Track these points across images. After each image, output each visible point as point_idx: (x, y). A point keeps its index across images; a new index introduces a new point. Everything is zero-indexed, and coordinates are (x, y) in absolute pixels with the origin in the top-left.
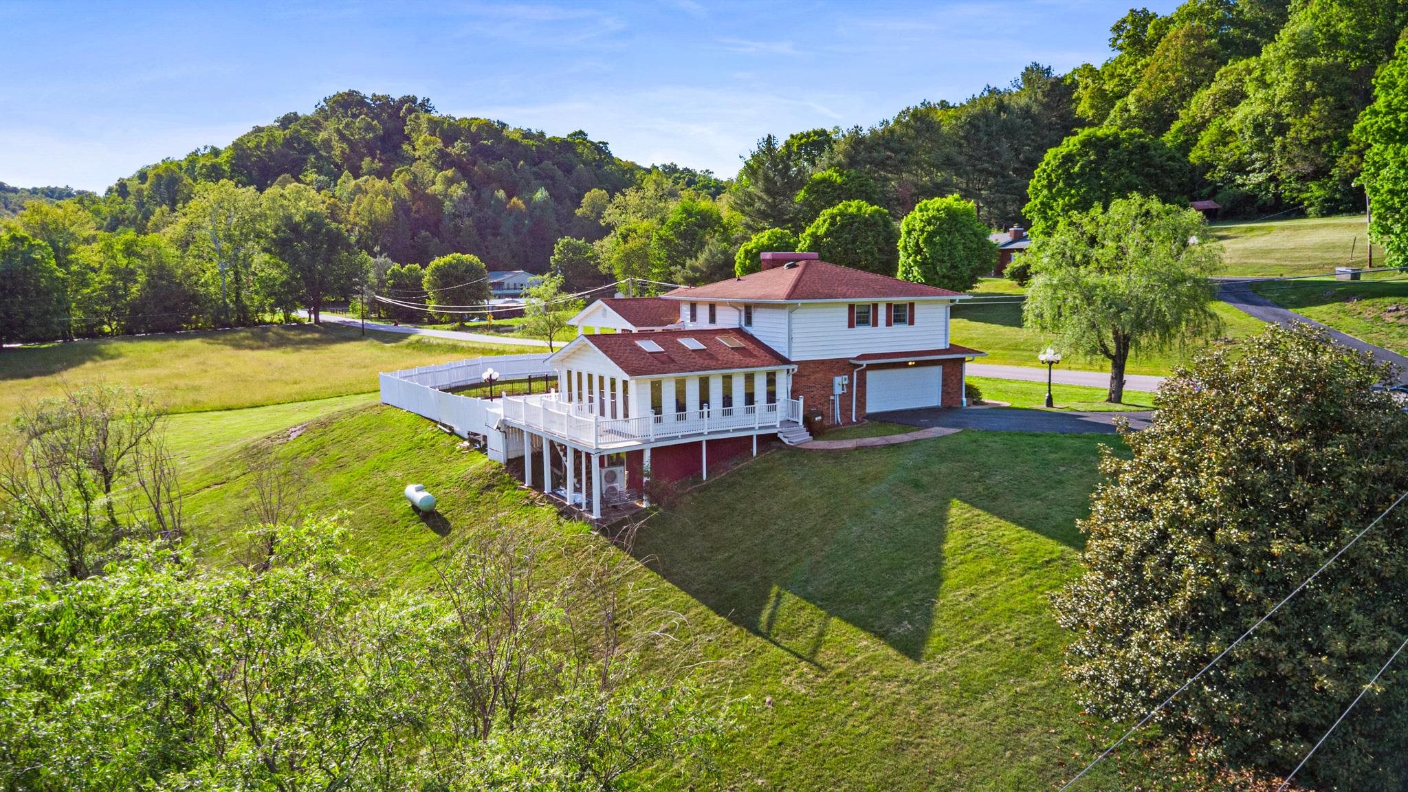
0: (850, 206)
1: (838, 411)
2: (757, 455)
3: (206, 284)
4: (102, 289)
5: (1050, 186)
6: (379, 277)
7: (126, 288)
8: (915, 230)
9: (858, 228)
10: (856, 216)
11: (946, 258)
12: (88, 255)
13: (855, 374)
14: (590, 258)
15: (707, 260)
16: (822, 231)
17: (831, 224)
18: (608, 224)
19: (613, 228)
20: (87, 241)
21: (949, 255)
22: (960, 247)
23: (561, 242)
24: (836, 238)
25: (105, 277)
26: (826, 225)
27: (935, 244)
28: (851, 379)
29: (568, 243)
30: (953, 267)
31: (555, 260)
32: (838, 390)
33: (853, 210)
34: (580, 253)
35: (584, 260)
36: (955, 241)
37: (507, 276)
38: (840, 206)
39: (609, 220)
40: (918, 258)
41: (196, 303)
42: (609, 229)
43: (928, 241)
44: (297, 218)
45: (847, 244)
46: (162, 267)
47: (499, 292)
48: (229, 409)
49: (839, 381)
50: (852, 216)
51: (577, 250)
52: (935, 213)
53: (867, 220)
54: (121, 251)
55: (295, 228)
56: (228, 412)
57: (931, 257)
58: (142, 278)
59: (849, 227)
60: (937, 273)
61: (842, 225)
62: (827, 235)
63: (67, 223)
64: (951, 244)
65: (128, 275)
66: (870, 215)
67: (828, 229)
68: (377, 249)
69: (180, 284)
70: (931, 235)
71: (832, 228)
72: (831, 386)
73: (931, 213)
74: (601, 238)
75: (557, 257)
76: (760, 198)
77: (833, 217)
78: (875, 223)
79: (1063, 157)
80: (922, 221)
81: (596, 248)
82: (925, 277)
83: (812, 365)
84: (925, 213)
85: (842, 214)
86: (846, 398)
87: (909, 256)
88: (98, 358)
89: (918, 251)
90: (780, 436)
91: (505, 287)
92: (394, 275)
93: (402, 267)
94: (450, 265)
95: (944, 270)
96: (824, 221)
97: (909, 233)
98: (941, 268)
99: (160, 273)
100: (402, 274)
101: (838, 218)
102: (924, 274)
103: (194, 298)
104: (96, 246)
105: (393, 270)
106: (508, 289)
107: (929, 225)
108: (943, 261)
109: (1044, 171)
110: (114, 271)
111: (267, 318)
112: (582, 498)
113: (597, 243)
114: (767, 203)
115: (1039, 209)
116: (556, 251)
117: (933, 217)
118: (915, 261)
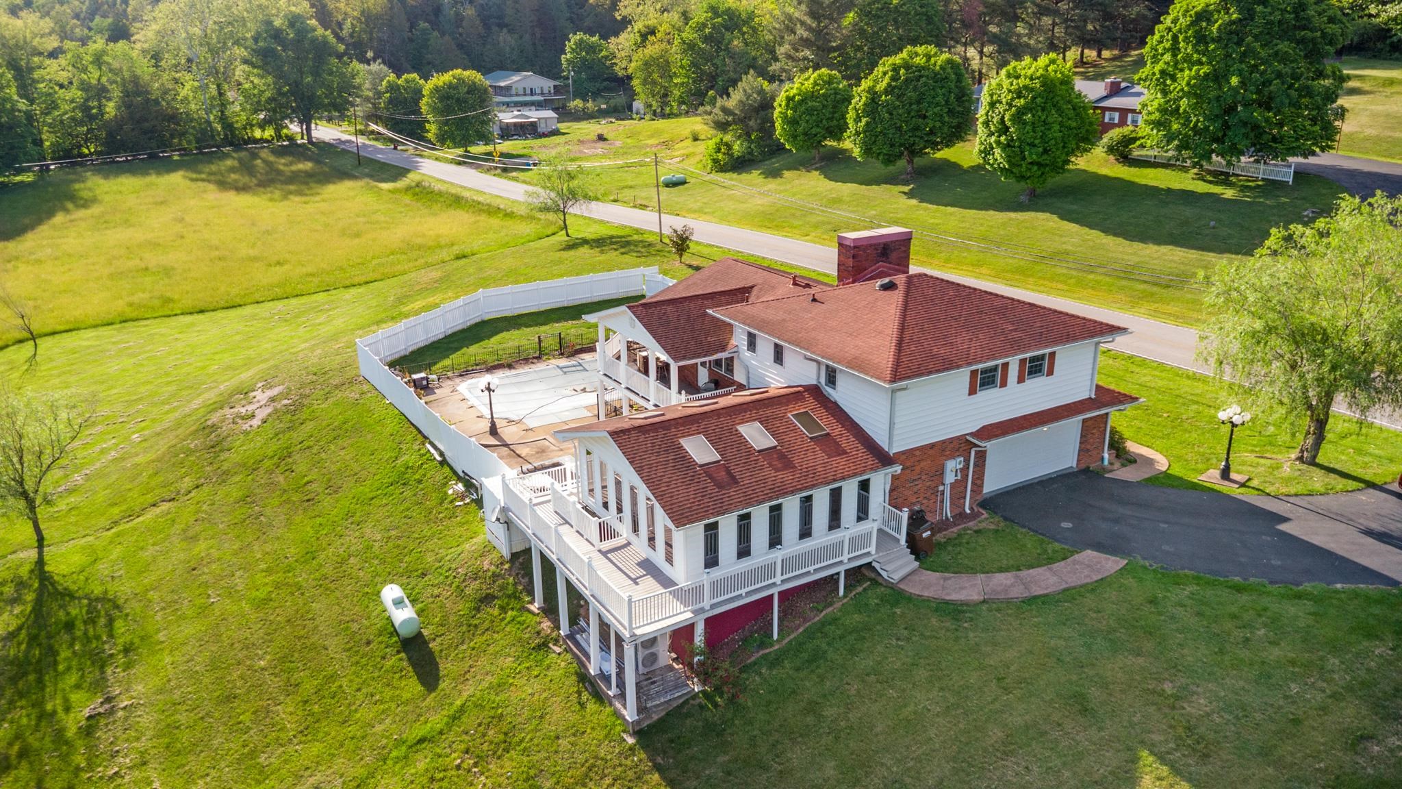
0: (917, 54)
1: (947, 503)
2: (845, 596)
3: (185, 100)
4: (74, 110)
5: (1175, 49)
6: (374, 88)
7: (100, 107)
8: (1001, 103)
9: (925, 84)
10: (923, 68)
11: (1037, 142)
12: (55, 70)
13: (973, 453)
14: (606, 57)
15: (741, 101)
16: (882, 86)
17: (893, 79)
18: (624, 18)
19: (630, 22)
20: (53, 55)
21: (1041, 137)
22: (1056, 127)
23: (575, 38)
24: (898, 97)
25: (76, 93)
26: (887, 80)
27: (1025, 123)
28: (967, 461)
29: (581, 40)
30: (1046, 151)
31: (567, 60)
32: (950, 478)
33: (921, 61)
34: (594, 52)
35: (599, 60)
36: (1050, 120)
37: (516, 78)
38: (904, 55)
39: (625, 12)
40: (1003, 138)
41: (178, 124)
42: (626, 22)
43: (1018, 117)
44: (277, 23)
45: (911, 104)
46: (135, 80)
47: (507, 99)
48: (202, 311)
49: (952, 467)
50: (920, 69)
51: (592, 49)
52: (1028, 82)
53: (936, 74)
54: (91, 63)
55: (277, 35)
56: (201, 316)
57: (1019, 139)
58: (116, 93)
59: (914, 83)
60: (1024, 158)
61: (906, 80)
62: (886, 92)
63: (28, 36)
64: (1045, 122)
65: (101, 92)
66: (942, 68)
67: (889, 85)
68: (370, 54)
69: (157, 102)
70: (1020, 112)
71: (894, 84)
72: (941, 473)
73: (1022, 82)
74: (617, 35)
75: (569, 56)
76: (803, 23)
77: (895, 69)
78: (946, 78)
79: (1196, 13)
80: (1010, 91)
81: (611, 46)
82: (1009, 162)
83: (918, 453)
84: (1015, 82)
85: (907, 66)
86: (959, 486)
87: (992, 134)
88: (70, 205)
89: (1004, 130)
90: (874, 564)
91: (513, 92)
92: (392, 88)
93: (399, 77)
94: (450, 86)
95: (1034, 157)
96: (885, 73)
97: (992, 105)
98: (1031, 154)
99: (135, 91)
100: (398, 86)
101: (902, 71)
102: (1009, 159)
103: (174, 118)
104: (62, 61)
105: (389, 81)
106: (517, 95)
107: (1019, 97)
108: (1033, 145)
109: (1169, 29)
110: (85, 87)
111: (258, 134)
112: (612, 669)
113: (613, 40)
114: (810, 29)
115: (1158, 80)
116: (568, 49)
117: (1025, 87)
118: (998, 143)
